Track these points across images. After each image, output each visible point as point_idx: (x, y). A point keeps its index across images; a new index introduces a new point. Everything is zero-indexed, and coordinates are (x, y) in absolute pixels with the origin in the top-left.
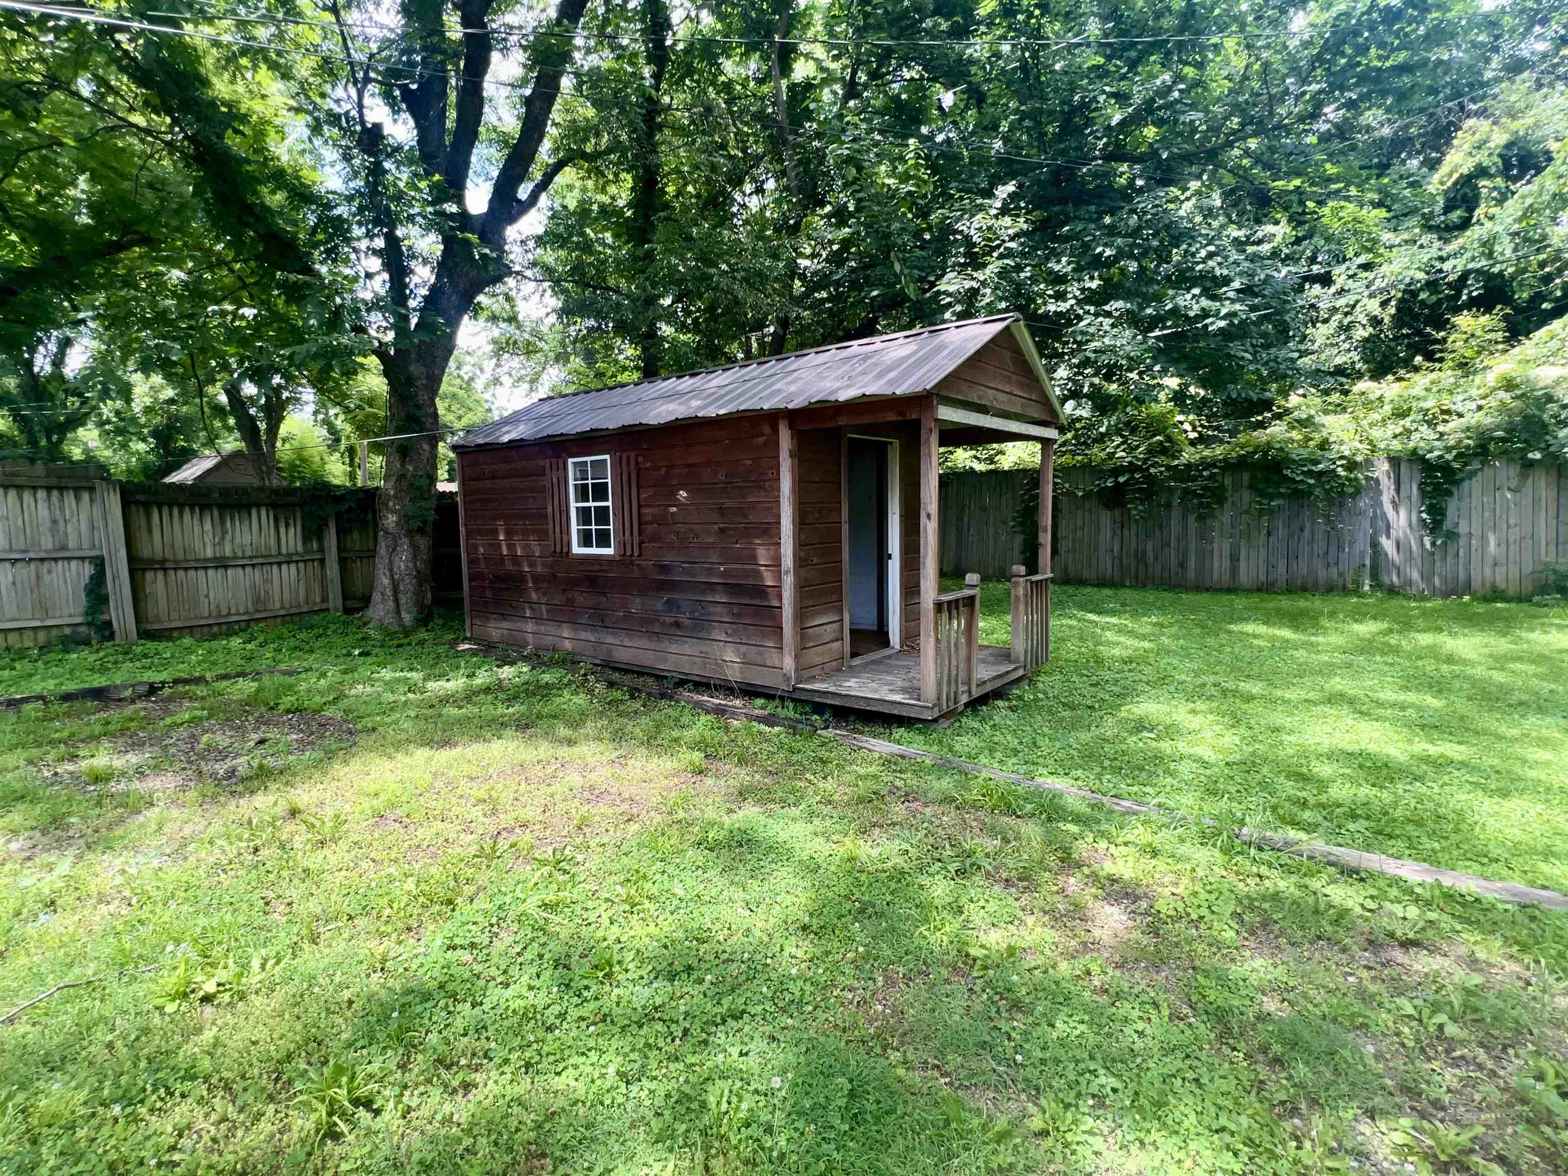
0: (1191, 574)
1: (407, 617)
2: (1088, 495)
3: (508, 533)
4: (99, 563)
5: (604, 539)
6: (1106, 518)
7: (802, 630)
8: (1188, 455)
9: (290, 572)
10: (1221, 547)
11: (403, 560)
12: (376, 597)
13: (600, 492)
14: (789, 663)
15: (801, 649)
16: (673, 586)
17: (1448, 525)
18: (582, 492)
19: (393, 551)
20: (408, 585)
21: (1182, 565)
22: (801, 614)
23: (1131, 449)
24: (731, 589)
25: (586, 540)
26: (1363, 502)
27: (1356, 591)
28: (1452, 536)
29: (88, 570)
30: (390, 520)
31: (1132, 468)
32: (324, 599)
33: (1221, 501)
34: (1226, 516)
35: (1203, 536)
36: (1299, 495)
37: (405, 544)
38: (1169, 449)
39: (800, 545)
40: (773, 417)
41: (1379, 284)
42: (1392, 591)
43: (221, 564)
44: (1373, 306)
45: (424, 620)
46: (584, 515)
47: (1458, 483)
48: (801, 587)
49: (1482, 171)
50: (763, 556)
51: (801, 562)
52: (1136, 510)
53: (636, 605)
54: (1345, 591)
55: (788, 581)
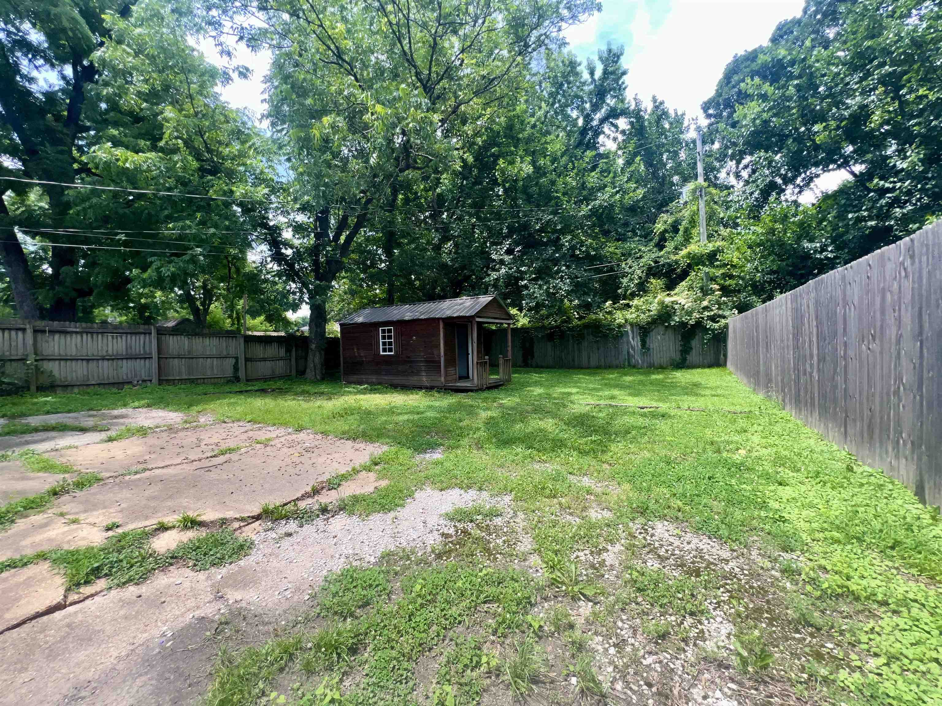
0: (576, 363)
1: (318, 377)
2: (542, 336)
3: (358, 349)
4: (237, 358)
5: (390, 350)
6: (549, 345)
7: (446, 372)
8: (576, 322)
9: (281, 363)
10: (584, 354)
11: (317, 360)
12: (308, 371)
13: (390, 337)
14: (443, 379)
15: (446, 376)
16: (411, 362)
17: (647, 346)
18: (384, 337)
19: (314, 356)
20: (319, 366)
21: (573, 360)
22: (446, 367)
23: (556, 321)
24: (427, 362)
25: (384, 350)
26: (625, 339)
27: (624, 368)
28: (649, 349)
29: (234, 361)
30: (313, 346)
31: (557, 327)
32: (291, 372)
33: (583, 338)
34: (585, 344)
35: (580, 350)
36: (605, 336)
37: (317, 354)
38: (569, 320)
39: (445, 351)
40: (439, 319)
41: (641, 264)
42: (634, 367)
43: (264, 360)
44: (639, 272)
45: (323, 379)
46: (384, 344)
47: (649, 332)
48: (446, 360)
49: (665, 231)
50: (435, 352)
51: (445, 354)
52: (557, 341)
53: (400, 368)
54: (621, 367)
55: (442, 360)
